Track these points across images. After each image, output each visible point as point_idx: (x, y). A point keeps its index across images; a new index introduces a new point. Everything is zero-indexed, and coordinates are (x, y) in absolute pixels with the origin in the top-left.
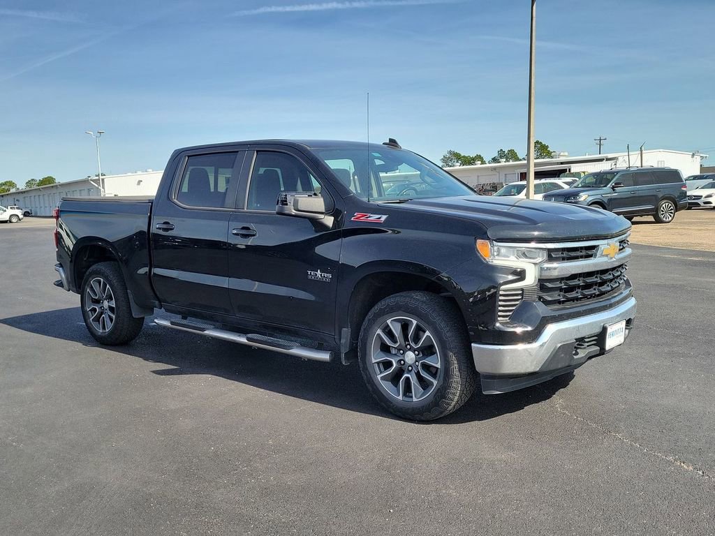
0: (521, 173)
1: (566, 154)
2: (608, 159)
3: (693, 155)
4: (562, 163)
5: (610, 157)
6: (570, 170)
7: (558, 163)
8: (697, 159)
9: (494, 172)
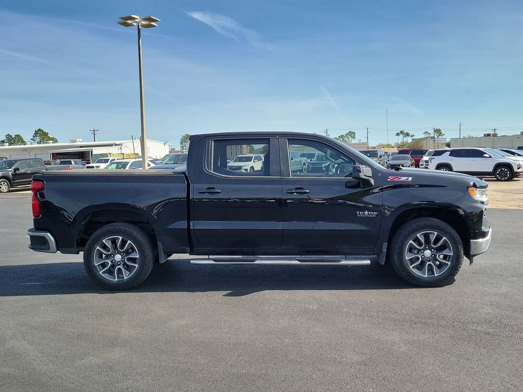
0: (52, 154)
1: (80, 140)
2: (116, 145)
3: (165, 144)
4: (81, 147)
5: (117, 143)
6: (92, 151)
7: (78, 147)
8: (167, 146)
9: (25, 152)
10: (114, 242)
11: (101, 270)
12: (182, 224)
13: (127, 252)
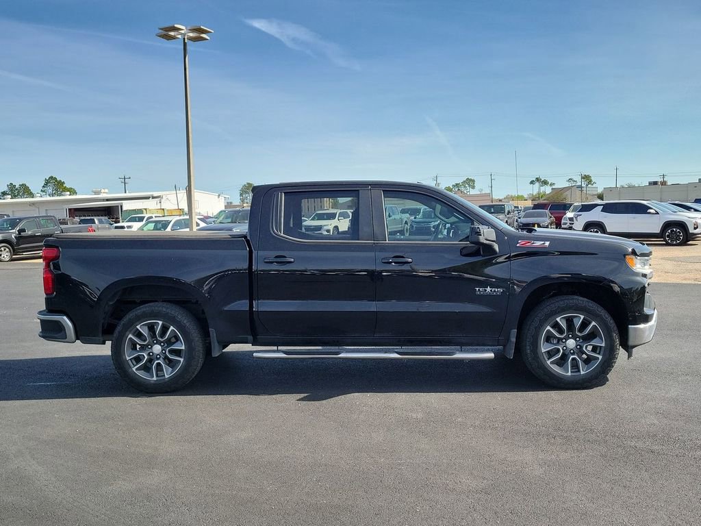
0: (69, 209)
1: (106, 191)
2: (153, 198)
3: (219, 196)
4: (107, 200)
5: (155, 195)
6: (121, 206)
7: (103, 200)
8: (222, 199)
9: (33, 208)
10: (151, 328)
11: (135, 366)
12: (242, 305)
13: (169, 342)
